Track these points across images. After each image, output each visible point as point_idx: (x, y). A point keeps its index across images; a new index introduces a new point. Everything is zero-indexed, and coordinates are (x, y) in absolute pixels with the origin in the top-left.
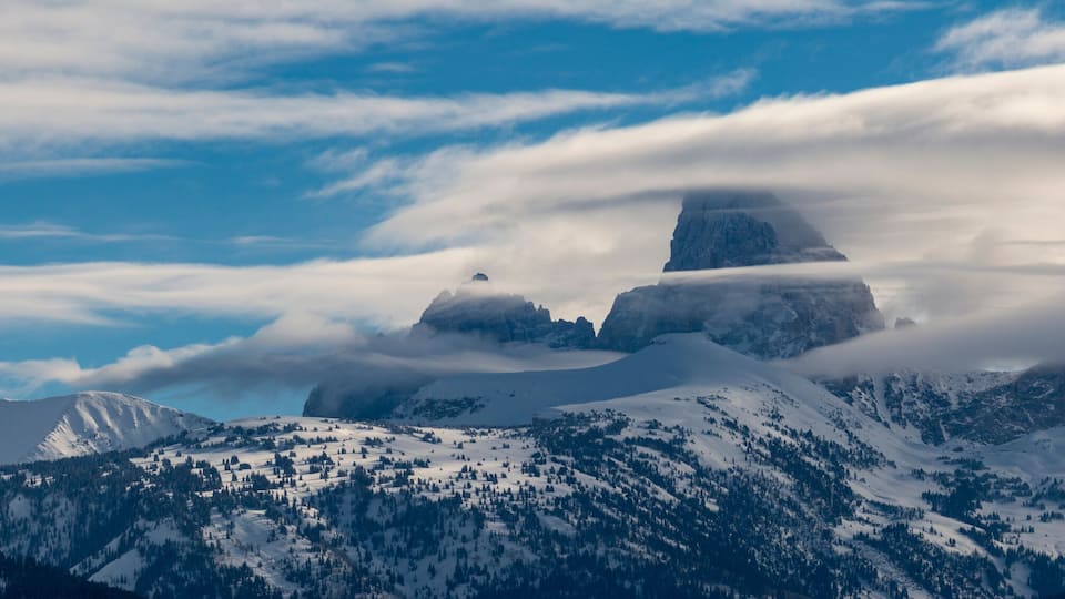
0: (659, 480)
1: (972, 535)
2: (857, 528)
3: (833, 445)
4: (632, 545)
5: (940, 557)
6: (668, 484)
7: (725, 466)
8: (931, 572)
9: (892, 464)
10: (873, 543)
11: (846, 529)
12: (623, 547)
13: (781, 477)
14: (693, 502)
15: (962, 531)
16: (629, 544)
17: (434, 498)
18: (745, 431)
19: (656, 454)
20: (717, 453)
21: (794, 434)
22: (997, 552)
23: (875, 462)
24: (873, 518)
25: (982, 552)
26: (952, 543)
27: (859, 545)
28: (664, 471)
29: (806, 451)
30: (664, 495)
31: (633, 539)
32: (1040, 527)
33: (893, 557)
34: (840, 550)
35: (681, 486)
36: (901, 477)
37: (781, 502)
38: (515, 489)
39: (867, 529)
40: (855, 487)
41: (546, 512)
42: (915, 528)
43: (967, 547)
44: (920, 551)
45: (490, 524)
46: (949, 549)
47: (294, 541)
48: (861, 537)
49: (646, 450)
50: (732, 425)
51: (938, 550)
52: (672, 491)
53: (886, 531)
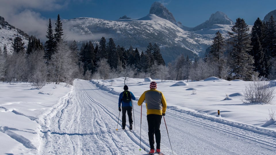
0: (148, 30)
1: (195, 41)
2: (178, 39)
3: (173, 29)
4: (143, 36)
5: (191, 44)
6: (149, 31)
7: (158, 29)
8: (190, 46)
9: (182, 32)
10: (181, 41)
11: (177, 39)
12: (141, 36)
13: (167, 31)
14: (153, 33)
15: (194, 41)
16: (142, 36)
17: (108, 27)
18: (161, 25)
19: (147, 26)
20: (157, 28)
21: (168, 27)
22: (199, 44)
23: (179, 32)
24: (180, 38)
25: (197, 44)
26: (193, 42)
27: (179, 41)
28: (148, 29)
29: (170, 29)
30: (148, 32)
31: (143, 35)
32: (204, 41)
33: (184, 44)
34: (176, 42)
35: (151, 31)
36: (183, 34)
37: (167, 35)
38: (123, 27)
39: (180, 39)
40: (177, 35)
41: (128, 30)
42: (187, 40)
43: (195, 43)
44: (188, 43)
45: (118, 31)
46: (192, 43)
47: (82, 33)
48: (179, 40)
49: (146, 26)
50: (159, 24)
51: (191, 43)
52: (150, 31)
53: (182, 40)
